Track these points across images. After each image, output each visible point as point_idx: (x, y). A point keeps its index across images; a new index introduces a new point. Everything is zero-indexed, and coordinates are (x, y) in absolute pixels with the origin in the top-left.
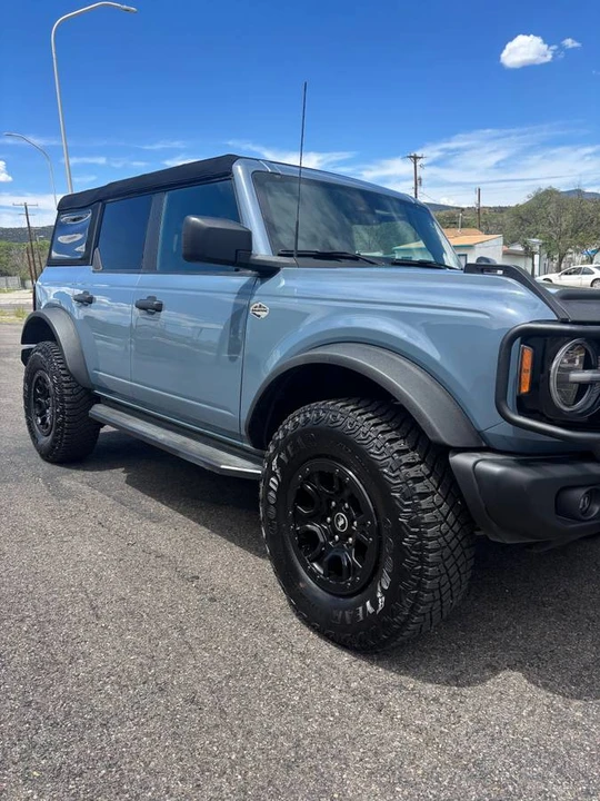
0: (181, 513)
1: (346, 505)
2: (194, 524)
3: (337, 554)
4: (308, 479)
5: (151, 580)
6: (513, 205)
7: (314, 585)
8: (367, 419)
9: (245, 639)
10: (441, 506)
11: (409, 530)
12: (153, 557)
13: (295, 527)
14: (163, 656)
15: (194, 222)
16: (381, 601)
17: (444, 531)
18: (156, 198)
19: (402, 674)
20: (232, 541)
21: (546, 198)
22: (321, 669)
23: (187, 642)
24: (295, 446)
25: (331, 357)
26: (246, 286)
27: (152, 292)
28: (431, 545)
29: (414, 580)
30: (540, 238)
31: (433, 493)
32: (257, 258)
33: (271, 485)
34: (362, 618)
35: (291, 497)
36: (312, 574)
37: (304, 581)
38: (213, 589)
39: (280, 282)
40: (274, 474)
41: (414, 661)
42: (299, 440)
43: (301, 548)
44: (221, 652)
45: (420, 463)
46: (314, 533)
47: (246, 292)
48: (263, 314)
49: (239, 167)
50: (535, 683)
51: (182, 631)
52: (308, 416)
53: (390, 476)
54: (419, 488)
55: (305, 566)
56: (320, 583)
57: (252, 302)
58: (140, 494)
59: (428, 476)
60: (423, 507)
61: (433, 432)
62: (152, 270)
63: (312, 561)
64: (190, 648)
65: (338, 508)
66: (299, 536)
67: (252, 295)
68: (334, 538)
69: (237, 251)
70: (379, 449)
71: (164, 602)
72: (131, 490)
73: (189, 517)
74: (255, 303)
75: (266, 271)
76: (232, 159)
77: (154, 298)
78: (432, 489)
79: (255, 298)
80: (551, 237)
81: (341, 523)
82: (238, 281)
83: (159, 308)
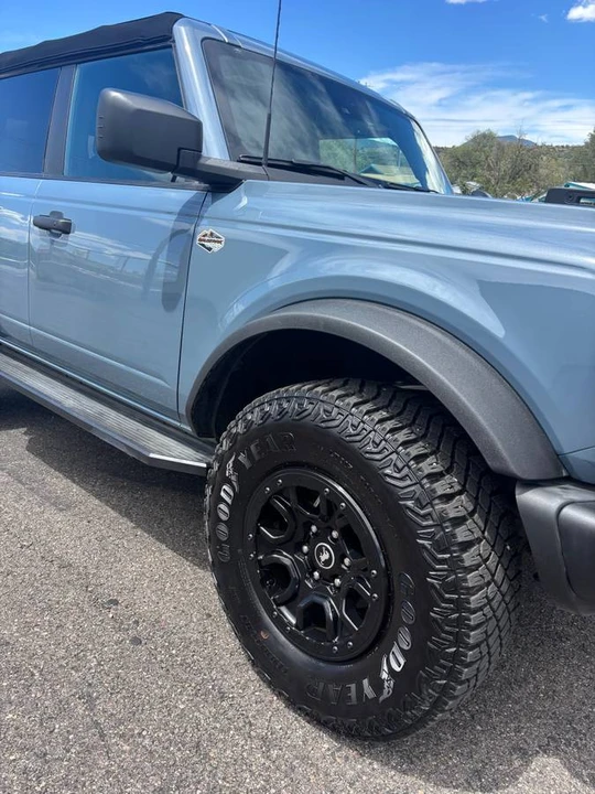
0: (98, 496)
1: (335, 534)
2: (113, 514)
3: (318, 600)
4: (279, 493)
5: (50, 608)
6: (450, 146)
7: (282, 638)
8: (381, 421)
9: (182, 715)
10: (488, 559)
11: (441, 597)
12: (55, 568)
13: (256, 556)
14: (59, 752)
15: (115, 99)
16: (389, 685)
17: (491, 596)
18: (63, 72)
19: (405, 772)
20: (163, 541)
21: (483, 141)
22: (293, 769)
23: (97, 724)
24: (263, 447)
25: (327, 323)
26: (189, 204)
27: (58, 206)
28: (474, 619)
29: (444, 667)
30: (478, 182)
31: (479, 540)
32: (208, 162)
33: (222, 494)
34: (354, 700)
35: (253, 515)
36: (280, 623)
37: (267, 629)
38: (137, 622)
39: (241, 200)
40: (228, 481)
41: (418, 745)
42: (270, 438)
43: (264, 585)
44: (147, 742)
45: (460, 493)
46: (284, 567)
47: (191, 212)
48: (216, 247)
49: (182, 29)
50: (578, 776)
51: (90, 702)
52: (285, 405)
53: (417, 514)
54: (462, 534)
55: (270, 612)
56: (291, 636)
57: (199, 229)
58: (44, 467)
59: (471, 514)
60: (467, 564)
61: (496, 455)
62: (58, 174)
63: (278, 605)
64: (102, 736)
65: (320, 537)
66: (261, 567)
67: (200, 217)
68: (312, 576)
69: (179, 150)
70: (400, 471)
71: (67, 649)
72: (32, 462)
73: (107, 503)
74: (204, 229)
75: (221, 184)
76: (173, 17)
77: (59, 215)
78: (478, 534)
79: (204, 222)
80: (489, 181)
81: (325, 557)
82: (179, 195)
83: (66, 229)
